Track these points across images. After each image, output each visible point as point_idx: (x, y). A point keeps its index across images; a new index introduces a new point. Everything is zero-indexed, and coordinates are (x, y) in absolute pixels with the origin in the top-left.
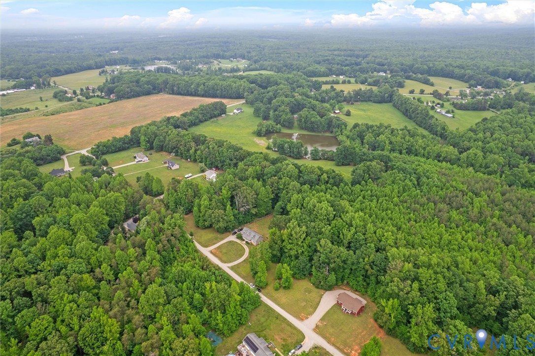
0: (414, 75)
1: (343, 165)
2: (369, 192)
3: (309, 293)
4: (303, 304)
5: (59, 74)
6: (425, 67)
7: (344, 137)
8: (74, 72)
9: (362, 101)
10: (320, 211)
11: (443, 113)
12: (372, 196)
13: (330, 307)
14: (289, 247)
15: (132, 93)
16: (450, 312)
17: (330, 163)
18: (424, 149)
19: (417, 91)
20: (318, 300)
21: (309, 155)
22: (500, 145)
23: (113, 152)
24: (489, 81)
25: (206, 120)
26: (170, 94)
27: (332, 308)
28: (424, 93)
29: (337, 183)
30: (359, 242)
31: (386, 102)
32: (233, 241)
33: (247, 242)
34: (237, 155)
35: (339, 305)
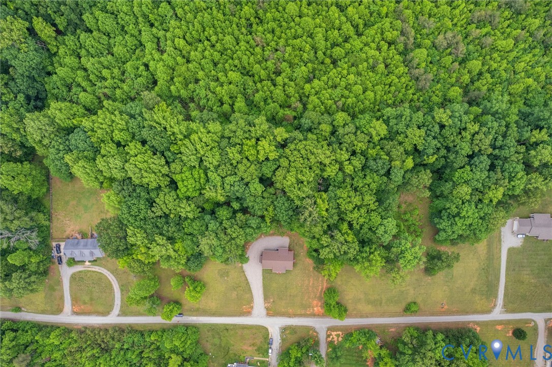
4: (234, 294)
13: (262, 278)
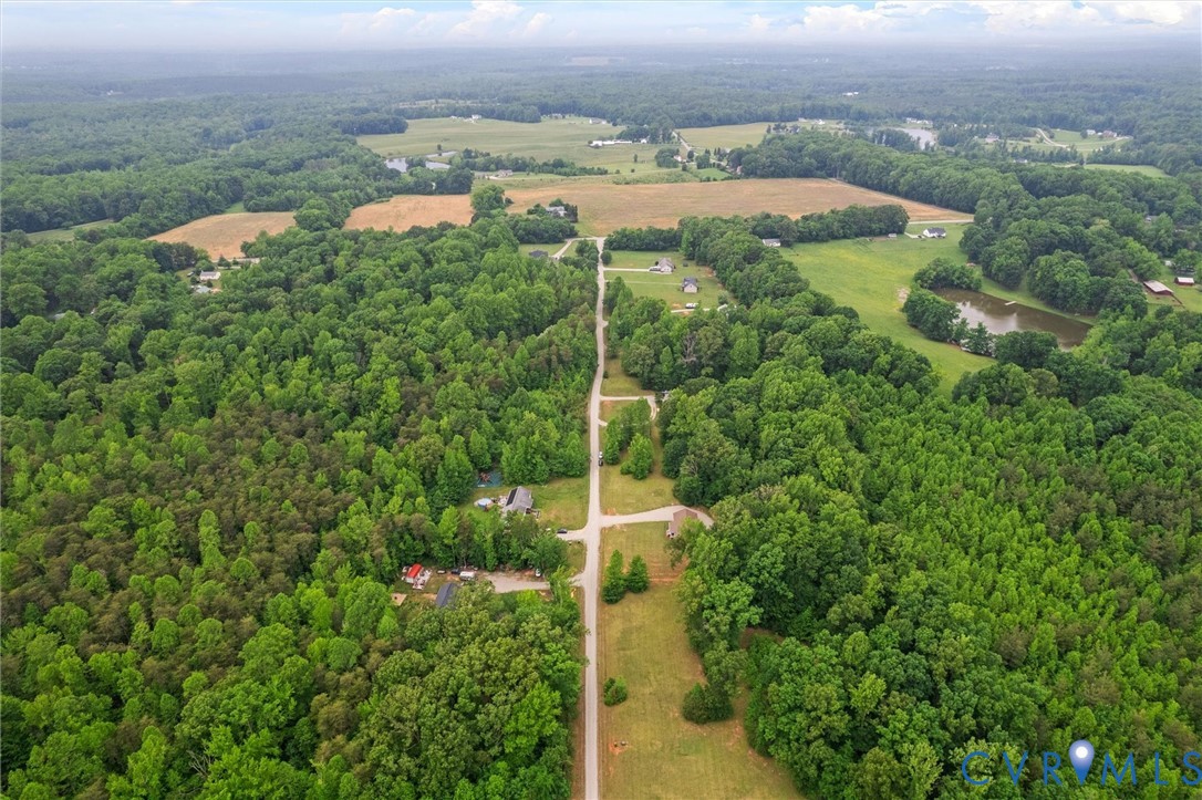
5: (706, 123)
8: (735, 123)
15: (773, 168)
16: (758, 577)
23: (636, 250)
25: (845, 237)
26: (849, 182)
34: (778, 289)
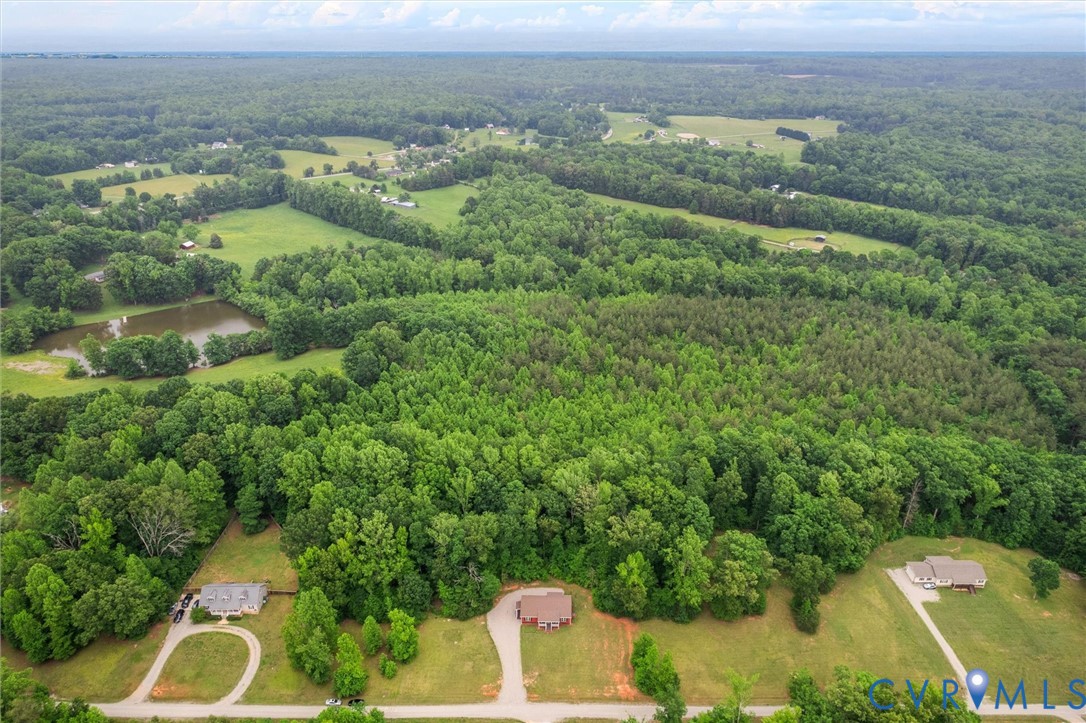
0: (290, 140)
1: (296, 354)
2: (410, 387)
3: (460, 639)
4: (468, 666)
6: (301, 120)
7: (254, 295)
9: (223, 210)
10: (376, 466)
11: (396, 202)
12: (420, 394)
13: (519, 639)
14: (367, 570)
17: (262, 359)
18: (427, 275)
19: (319, 169)
20: (487, 641)
21: (203, 358)
22: (529, 237)
24: (425, 134)
27: (522, 637)
28: (333, 171)
29: (340, 396)
30: (491, 487)
31: (273, 202)
32: (191, 637)
33: (230, 618)
35: (530, 624)
